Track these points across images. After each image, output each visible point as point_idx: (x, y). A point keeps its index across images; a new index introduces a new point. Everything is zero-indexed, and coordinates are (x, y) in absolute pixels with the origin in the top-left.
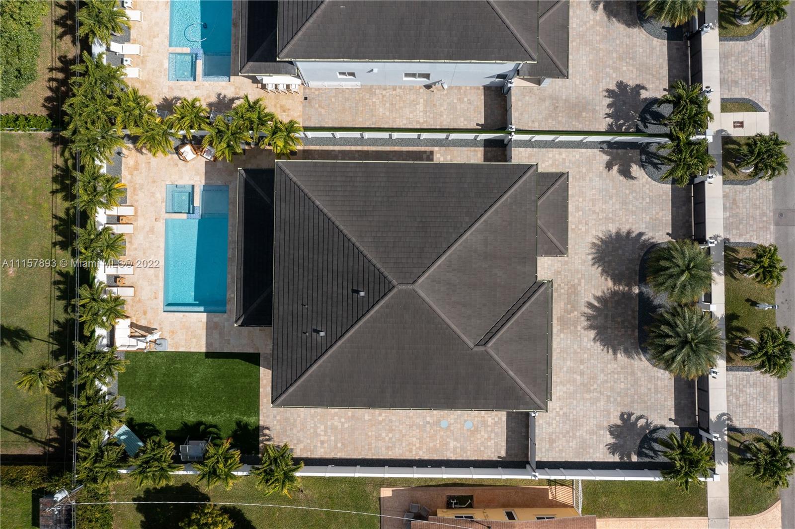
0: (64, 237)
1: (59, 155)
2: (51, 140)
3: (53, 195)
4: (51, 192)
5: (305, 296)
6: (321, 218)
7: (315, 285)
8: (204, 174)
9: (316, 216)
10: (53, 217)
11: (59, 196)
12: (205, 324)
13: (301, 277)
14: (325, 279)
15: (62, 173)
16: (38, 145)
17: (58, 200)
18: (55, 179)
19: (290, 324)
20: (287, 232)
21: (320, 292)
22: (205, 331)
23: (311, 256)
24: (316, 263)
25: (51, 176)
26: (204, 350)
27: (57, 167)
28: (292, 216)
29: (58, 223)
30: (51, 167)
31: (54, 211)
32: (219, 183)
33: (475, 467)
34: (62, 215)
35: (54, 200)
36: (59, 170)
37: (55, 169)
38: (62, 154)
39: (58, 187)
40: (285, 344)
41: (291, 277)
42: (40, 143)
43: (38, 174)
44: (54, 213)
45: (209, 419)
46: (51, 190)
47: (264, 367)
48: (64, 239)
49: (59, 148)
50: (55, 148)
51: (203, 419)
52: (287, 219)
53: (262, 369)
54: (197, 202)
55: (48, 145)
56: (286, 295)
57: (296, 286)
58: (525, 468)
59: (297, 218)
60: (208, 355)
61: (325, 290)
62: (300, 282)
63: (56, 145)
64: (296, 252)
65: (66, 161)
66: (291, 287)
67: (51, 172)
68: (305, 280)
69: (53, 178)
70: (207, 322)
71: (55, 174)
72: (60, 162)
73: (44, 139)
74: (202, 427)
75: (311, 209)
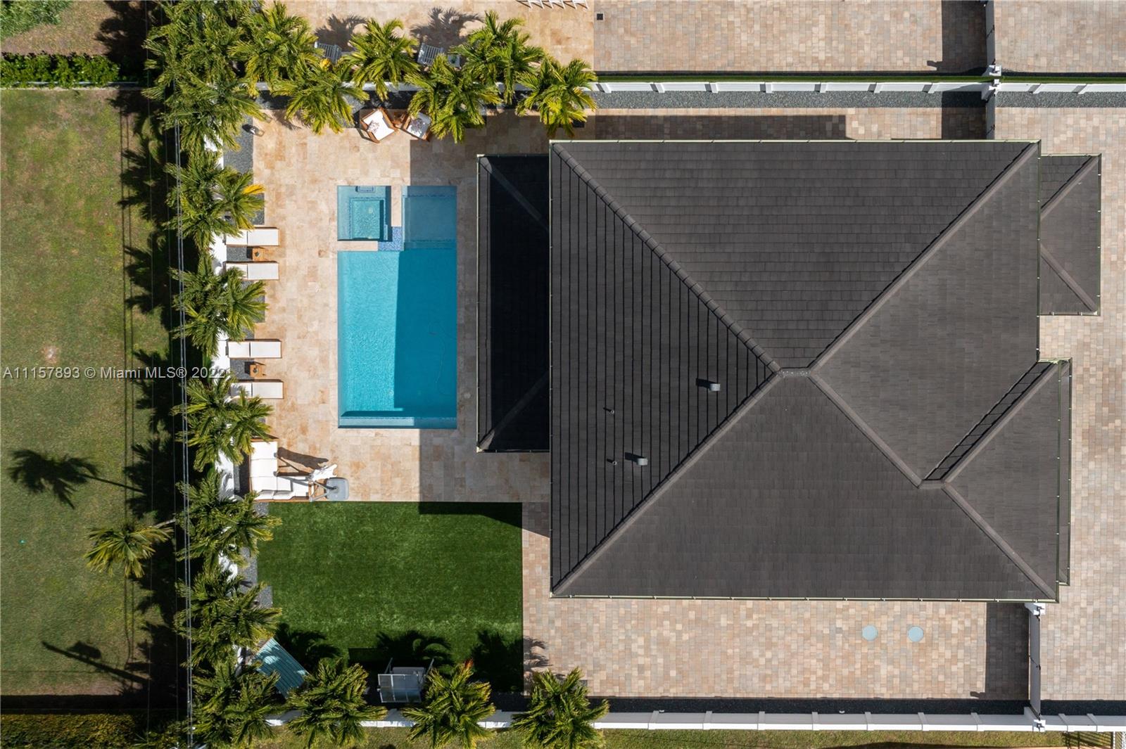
0: (148, 288)
1: (131, 132)
2: (116, 103)
3: (123, 208)
4: (120, 203)
5: (610, 392)
6: (638, 247)
7: (628, 373)
8: (409, 165)
9: (628, 245)
10: (125, 252)
11: (136, 210)
12: (418, 449)
13: (601, 358)
14: (646, 361)
15: (139, 167)
16: (92, 113)
17: (133, 218)
18: (126, 178)
19: (583, 445)
20: (574, 274)
21: (637, 385)
22: (417, 463)
23: (619, 318)
24: (628, 333)
25: (119, 171)
26: (415, 497)
27: (129, 155)
28: (583, 244)
29: (134, 260)
30: (118, 155)
31: (127, 239)
32: (438, 182)
33: (927, 712)
34: (143, 246)
35: (127, 218)
36: (134, 161)
37: (125, 160)
38: (138, 130)
39: (133, 193)
41: (583, 359)
42: (95, 110)
43: (94, 168)
44: (127, 243)
45: (429, 627)
46: (119, 199)
47: (529, 529)
48: (147, 293)
49: (132, 118)
50: (124, 119)
51: (418, 628)
52: (574, 252)
53: (526, 533)
54: (397, 219)
55: (111, 113)
56: (574, 392)
57: (592, 375)
58: (1022, 713)
59: (592, 248)
60: (425, 507)
61: (646, 381)
62: (601, 368)
63: (125, 114)
64: (592, 313)
65: (145, 143)
66: (583, 377)
67: (119, 165)
68: (610, 362)
69: (122, 176)
70: (420, 446)
71: (125, 167)
72: (134, 145)
73: (102, 101)
74: (416, 643)
75: (619, 232)
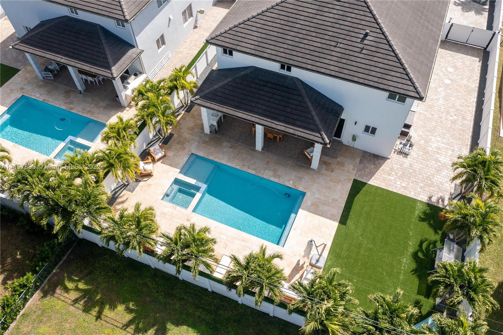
0: (153, 326)
1: (66, 295)
2: (45, 296)
3: (101, 319)
4: (97, 320)
5: (328, 42)
6: (268, 14)
7: (323, 32)
8: (171, 167)
9: (265, 18)
10: (125, 329)
11: (107, 312)
12: (310, 213)
13: (311, 43)
14: (320, 22)
15: (86, 299)
16: (40, 312)
17: (109, 316)
18: (87, 310)
19: (349, 62)
20: (266, 46)
21: (330, 29)
22: (317, 216)
23: (296, 30)
24: (304, 27)
25: (81, 311)
26: (336, 224)
27: (76, 301)
28: (255, 38)
29: (133, 327)
30: (72, 308)
31: (119, 325)
32: (186, 159)
34: (128, 317)
35: (108, 320)
36: (80, 301)
37: (77, 305)
38: (67, 290)
39: (97, 309)
40: (366, 72)
41: (307, 52)
42: (40, 309)
43: (68, 325)
44: (121, 326)
45: (412, 249)
46: (95, 318)
48: (156, 328)
49: (58, 291)
50: (56, 295)
51: (411, 250)
52: (256, 43)
54: (192, 181)
55: (49, 301)
56: (321, 60)
57: (317, 49)
59: (259, 35)
60: (343, 220)
61: (329, 24)
62: (315, 44)
63: (54, 292)
64: (288, 42)
65: (77, 289)
66: (316, 54)
67: (77, 311)
68: (314, 39)
69: (84, 311)
70: (309, 211)
71: (81, 307)
72: (74, 295)
73: (39, 303)
74: (420, 255)
75: (258, 21)
